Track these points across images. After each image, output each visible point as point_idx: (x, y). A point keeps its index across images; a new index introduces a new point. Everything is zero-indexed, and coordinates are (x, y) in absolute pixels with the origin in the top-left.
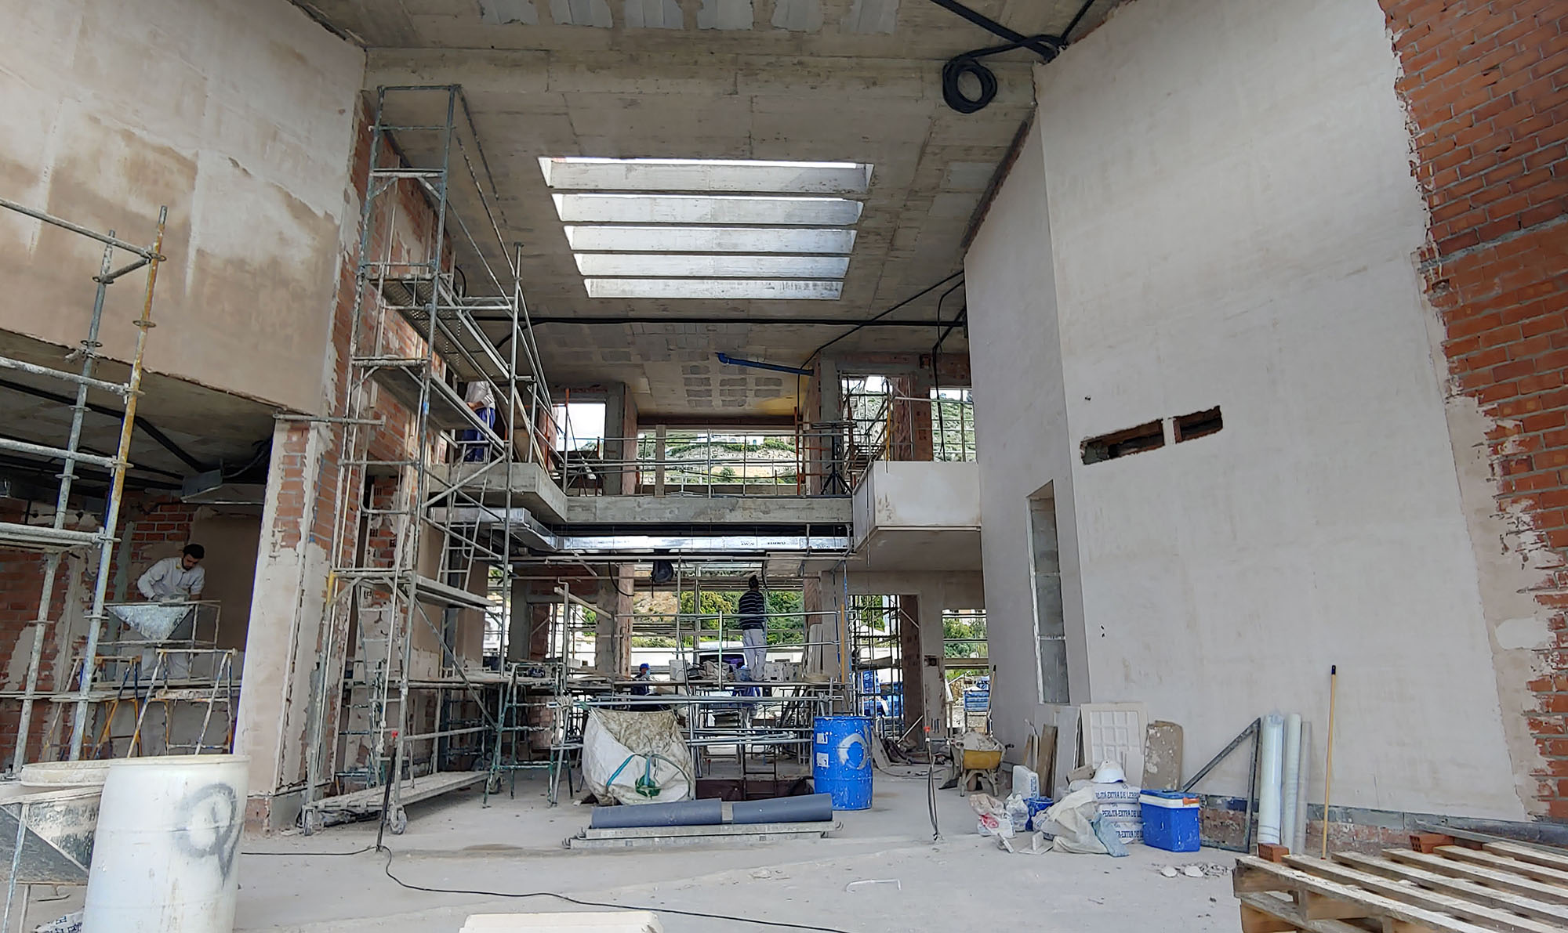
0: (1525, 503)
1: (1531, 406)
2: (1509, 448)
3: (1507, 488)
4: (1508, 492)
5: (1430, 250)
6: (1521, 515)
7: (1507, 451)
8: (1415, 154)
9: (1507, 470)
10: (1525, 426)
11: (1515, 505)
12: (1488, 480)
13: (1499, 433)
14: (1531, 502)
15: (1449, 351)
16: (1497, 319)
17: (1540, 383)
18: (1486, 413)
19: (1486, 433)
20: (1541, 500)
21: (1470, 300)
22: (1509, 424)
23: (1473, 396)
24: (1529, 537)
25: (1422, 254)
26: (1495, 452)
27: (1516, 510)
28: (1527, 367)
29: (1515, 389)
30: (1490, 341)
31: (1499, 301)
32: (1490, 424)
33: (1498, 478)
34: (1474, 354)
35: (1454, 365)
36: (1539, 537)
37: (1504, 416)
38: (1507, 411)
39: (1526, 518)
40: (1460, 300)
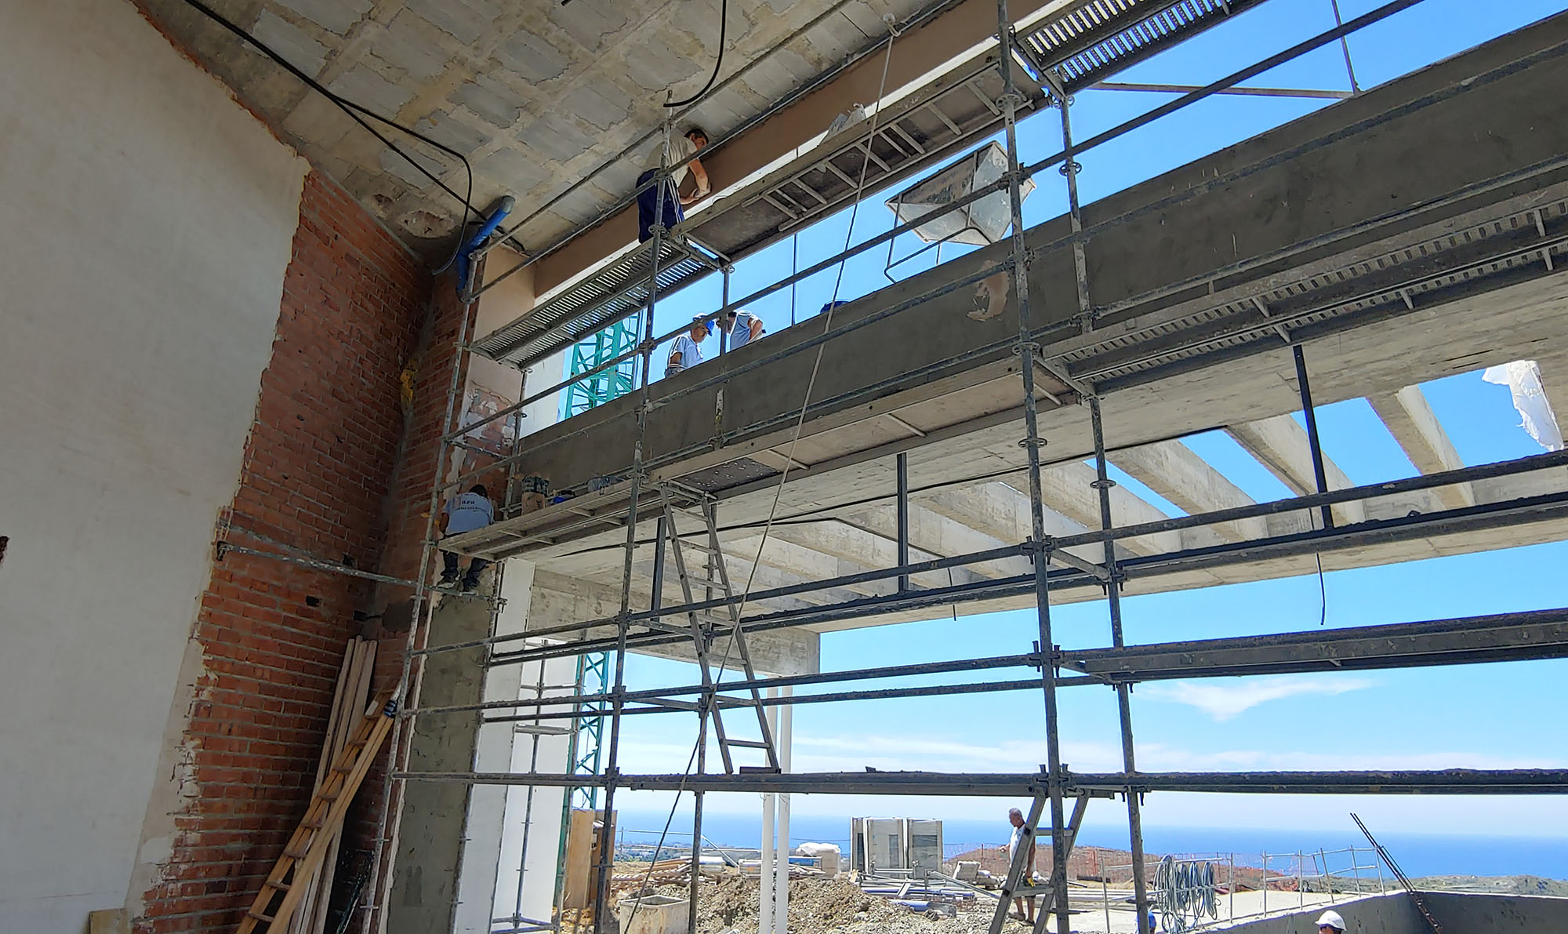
0: (197, 742)
1: (227, 668)
2: (205, 695)
3: (193, 724)
4: (192, 731)
5: (228, 513)
6: (191, 751)
7: (202, 698)
9: (197, 713)
10: (219, 682)
11: (191, 742)
12: (185, 716)
13: (204, 681)
14: (200, 742)
15: (206, 600)
16: (238, 595)
17: (237, 653)
18: (205, 662)
19: (199, 678)
20: (205, 743)
21: (232, 569)
22: (212, 676)
23: (203, 645)
24: (189, 769)
25: (223, 513)
26: (197, 695)
27: (190, 746)
28: (236, 638)
29: (224, 651)
30: (228, 607)
31: (244, 581)
32: (202, 671)
33: (190, 717)
34: (215, 611)
35: (203, 614)
36: (195, 771)
37: (212, 670)
38: (215, 666)
39: (193, 754)
40: (227, 565)
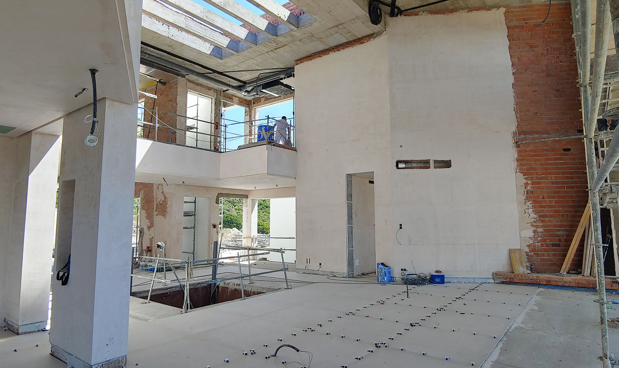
0: (531, 202)
1: (534, 178)
2: (529, 188)
3: (527, 197)
4: (528, 199)
5: (516, 133)
6: (529, 205)
7: (528, 189)
8: (515, 105)
9: (527, 194)
10: (533, 183)
11: (528, 202)
12: (523, 195)
13: (527, 184)
14: (532, 202)
15: (518, 160)
16: (530, 156)
17: (537, 174)
18: (525, 178)
19: (524, 183)
20: (534, 202)
21: (524, 149)
22: (529, 182)
23: (522, 173)
24: (531, 210)
25: (514, 133)
26: (525, 188)
27: (528, 203)
28: (535, 169)
29: (531, 174)
30: (527, 160)
31: (531, 151)
32: (525, 181)
33: (525, 195)
34: (523, 163)
35: (518, 164)
36: (533, 210)
37: (528, 180)
38: (529, 179)
39: (530, 206)
40: (522, 148)
